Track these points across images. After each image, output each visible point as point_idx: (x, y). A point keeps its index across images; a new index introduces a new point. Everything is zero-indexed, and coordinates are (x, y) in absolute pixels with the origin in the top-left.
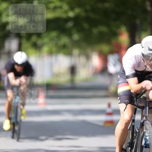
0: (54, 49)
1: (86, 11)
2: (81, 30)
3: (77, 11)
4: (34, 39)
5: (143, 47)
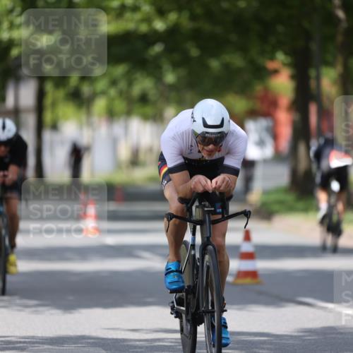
0: (120, 105)
1: (193, 18)
2: (182, 62)
5: (194, 121)
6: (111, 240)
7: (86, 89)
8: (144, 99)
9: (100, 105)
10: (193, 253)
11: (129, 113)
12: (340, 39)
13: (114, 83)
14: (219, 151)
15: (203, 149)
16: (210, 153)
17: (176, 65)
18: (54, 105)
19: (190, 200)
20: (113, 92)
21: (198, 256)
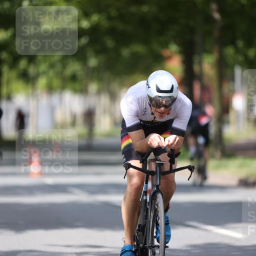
0: (56, 82)
1: (110, 18)
2: (101, 51)
3: (95, 18)
4: (23, 64)
5: (149, 87)
6: (49, 181)
7: (32, 70)
8: (74, 78)
9: (42, 82)
10: (145, 198)
11: (63, 88)
12: (216, 33)
13: (52, 66)
14: (168, 114)
15: (156, 111)
16: (162, 114)
17: (98, 53)
18: (8, 82)
19: (145, 154)
20: (51, 73)
21: (148, 200)
